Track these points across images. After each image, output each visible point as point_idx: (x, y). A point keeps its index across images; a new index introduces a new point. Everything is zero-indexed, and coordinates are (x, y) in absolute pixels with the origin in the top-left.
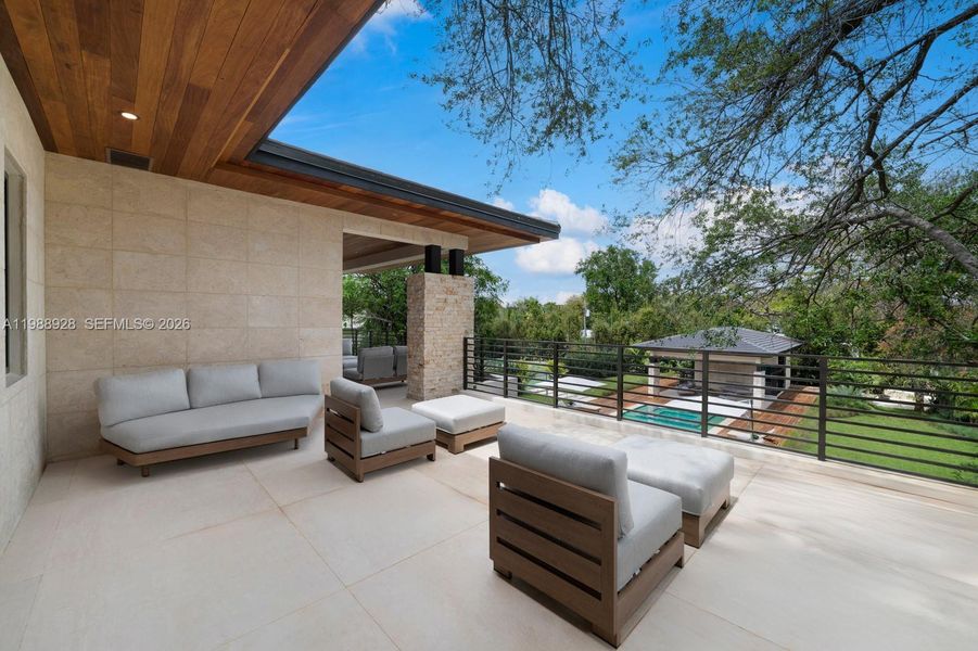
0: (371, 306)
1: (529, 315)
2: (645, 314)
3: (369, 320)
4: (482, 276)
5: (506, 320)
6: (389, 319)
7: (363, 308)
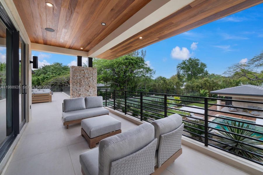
0: (113, 79)
1: (162, 82)
2: (205, 80)
3: (112, 84)
4: (147, 69)
5: (154, 83)
6: (118, 83)
7: (110, 80)
